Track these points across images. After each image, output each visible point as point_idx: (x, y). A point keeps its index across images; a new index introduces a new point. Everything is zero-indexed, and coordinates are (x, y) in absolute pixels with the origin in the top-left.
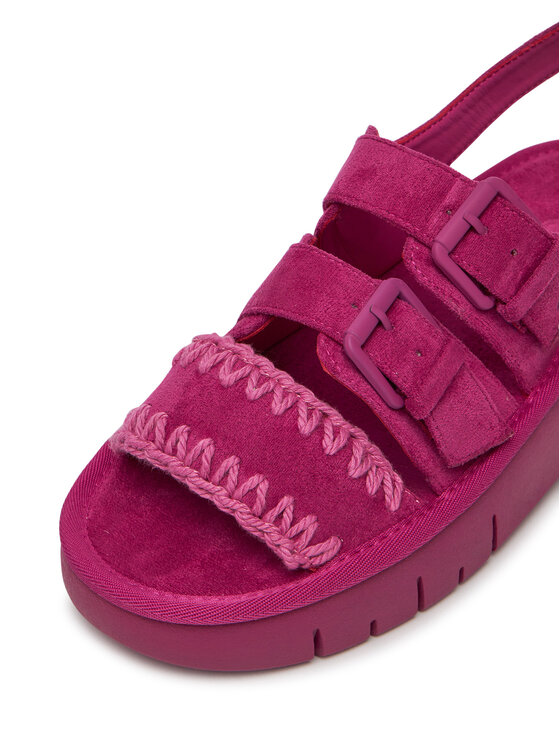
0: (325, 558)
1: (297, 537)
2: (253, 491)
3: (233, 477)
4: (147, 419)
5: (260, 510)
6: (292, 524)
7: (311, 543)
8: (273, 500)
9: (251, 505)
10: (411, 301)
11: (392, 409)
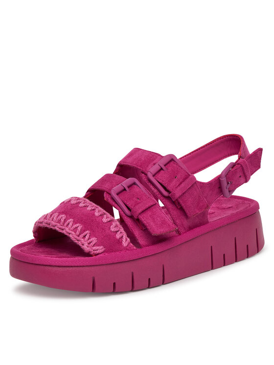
0: (98, 252)
1: (89, 244)
2: (76, 228)
3: (71, 224)
4: (51, 216)
5: (78, 234)
6: (88, 240)
7: (94, 246)
8: (82, 231)
9: (75, 232)
10: (139, 185)
11: (128, 216)
